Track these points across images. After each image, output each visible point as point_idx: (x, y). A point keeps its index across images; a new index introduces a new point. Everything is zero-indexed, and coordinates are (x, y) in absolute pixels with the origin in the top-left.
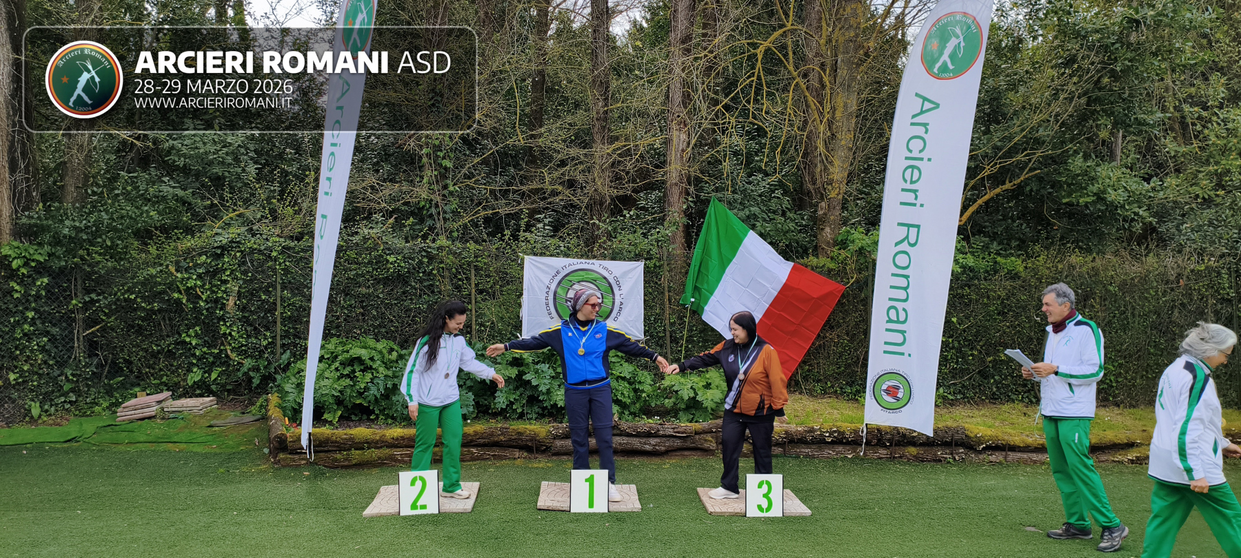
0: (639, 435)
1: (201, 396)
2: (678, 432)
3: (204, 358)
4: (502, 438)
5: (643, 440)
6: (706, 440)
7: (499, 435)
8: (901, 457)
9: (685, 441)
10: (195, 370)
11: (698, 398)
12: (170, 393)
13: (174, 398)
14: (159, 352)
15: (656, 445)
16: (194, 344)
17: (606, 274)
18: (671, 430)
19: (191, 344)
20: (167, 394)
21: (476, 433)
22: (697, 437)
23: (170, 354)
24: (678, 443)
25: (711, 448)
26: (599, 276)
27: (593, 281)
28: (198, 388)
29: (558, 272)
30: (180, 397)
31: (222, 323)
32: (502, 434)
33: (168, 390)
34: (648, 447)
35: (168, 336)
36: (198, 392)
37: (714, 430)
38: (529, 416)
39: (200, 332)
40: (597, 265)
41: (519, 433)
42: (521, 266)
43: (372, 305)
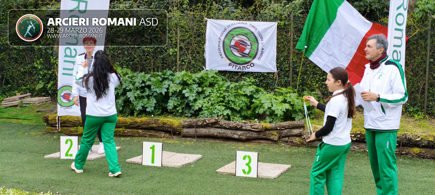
0: (230, 128)
1: (44, 96)
2: (254, 128)
3: (46, 76)
4: (154, 125)
5: (234, 132)
6: (272, 134)
7: (153, 123)
8: (407, 154)
9: (259, 134)
10: (40, 82)
11: (273, 108)
12: (30, 94)
13: (32, 96)
14: (25, 72)
15: (240, 135)
16: (39, 67)
17: (253, 30)
18: (250, 127)
19: (38, 68)
20: (29, 94)
21: (141, 122)
22: (268, 132)
23: (30, 73)
24: (255, 135)
25: (275, 139)
26: (249, 32)
27: (245, 35)
28: (44, 92)
29: (225, 29)
30: (35, 96)
31: (51, 57)
32: (155, 123)
33: (30, 92)
34: (236, 136)
35: (29, 64)
36: (43, 94)
37: (279, 129)
38: (186, 115)
39: (43, 62)
40: (249, 25)
41: (164, 123)
42: (205, 25)
43: (125, 48)
